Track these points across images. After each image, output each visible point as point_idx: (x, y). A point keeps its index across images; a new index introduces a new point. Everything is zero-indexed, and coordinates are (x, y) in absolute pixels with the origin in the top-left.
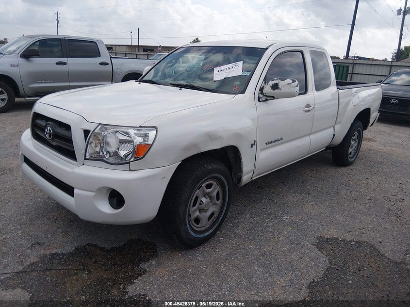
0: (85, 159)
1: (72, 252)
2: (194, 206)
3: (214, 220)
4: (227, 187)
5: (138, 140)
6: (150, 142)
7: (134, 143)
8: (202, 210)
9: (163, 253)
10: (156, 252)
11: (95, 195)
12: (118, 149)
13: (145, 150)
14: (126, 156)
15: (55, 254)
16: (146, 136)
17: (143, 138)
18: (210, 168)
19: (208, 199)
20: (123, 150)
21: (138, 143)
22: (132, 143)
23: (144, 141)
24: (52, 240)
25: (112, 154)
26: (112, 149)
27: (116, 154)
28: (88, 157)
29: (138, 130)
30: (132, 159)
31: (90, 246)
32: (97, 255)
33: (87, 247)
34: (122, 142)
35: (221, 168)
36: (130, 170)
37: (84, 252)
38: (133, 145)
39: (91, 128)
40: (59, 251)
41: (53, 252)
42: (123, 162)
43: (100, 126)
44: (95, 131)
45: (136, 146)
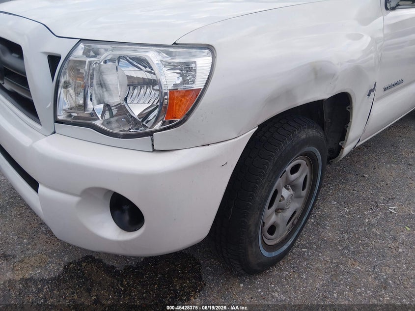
0: (57, 121)
1: (59, 276)
2: (270, 206)
3: (295, 222)
4: (320, 168)
5: (170, 79)
6: (199, 84)
7: (161, 86)
8: (280, 211)
9: (213, 280)
10: (200, 279)
11: (79, 203)
12: (126, 99)
13: (188, 103)
14: (145, 116)
15: (31, 279)
16: (187, 69)
17: (182, 75)
18: (304, 136)
19: (291, 192)
20: (135, 102)
21: (171, 87)
22: (157, 87)
23: (185, 82)
24: (28, 250)
25: (115, 112)
26: (115, 99)
27: (122, 110)
28: (61, 116)
29: (169, 54)
30: (158, 126)
31: (89, 263)
32: (100, 284)
33: (84, 264)
34: (133, 84)
35: (319, 135)
36: (154, 150)
37: (79, 277)
38: (160, 91)
39: (61, 49)
40: (38, 273)
41: (27, 276)
42: (139, 131)
43: (82, 45)
44: (71, 58)
45: (166, 94)
